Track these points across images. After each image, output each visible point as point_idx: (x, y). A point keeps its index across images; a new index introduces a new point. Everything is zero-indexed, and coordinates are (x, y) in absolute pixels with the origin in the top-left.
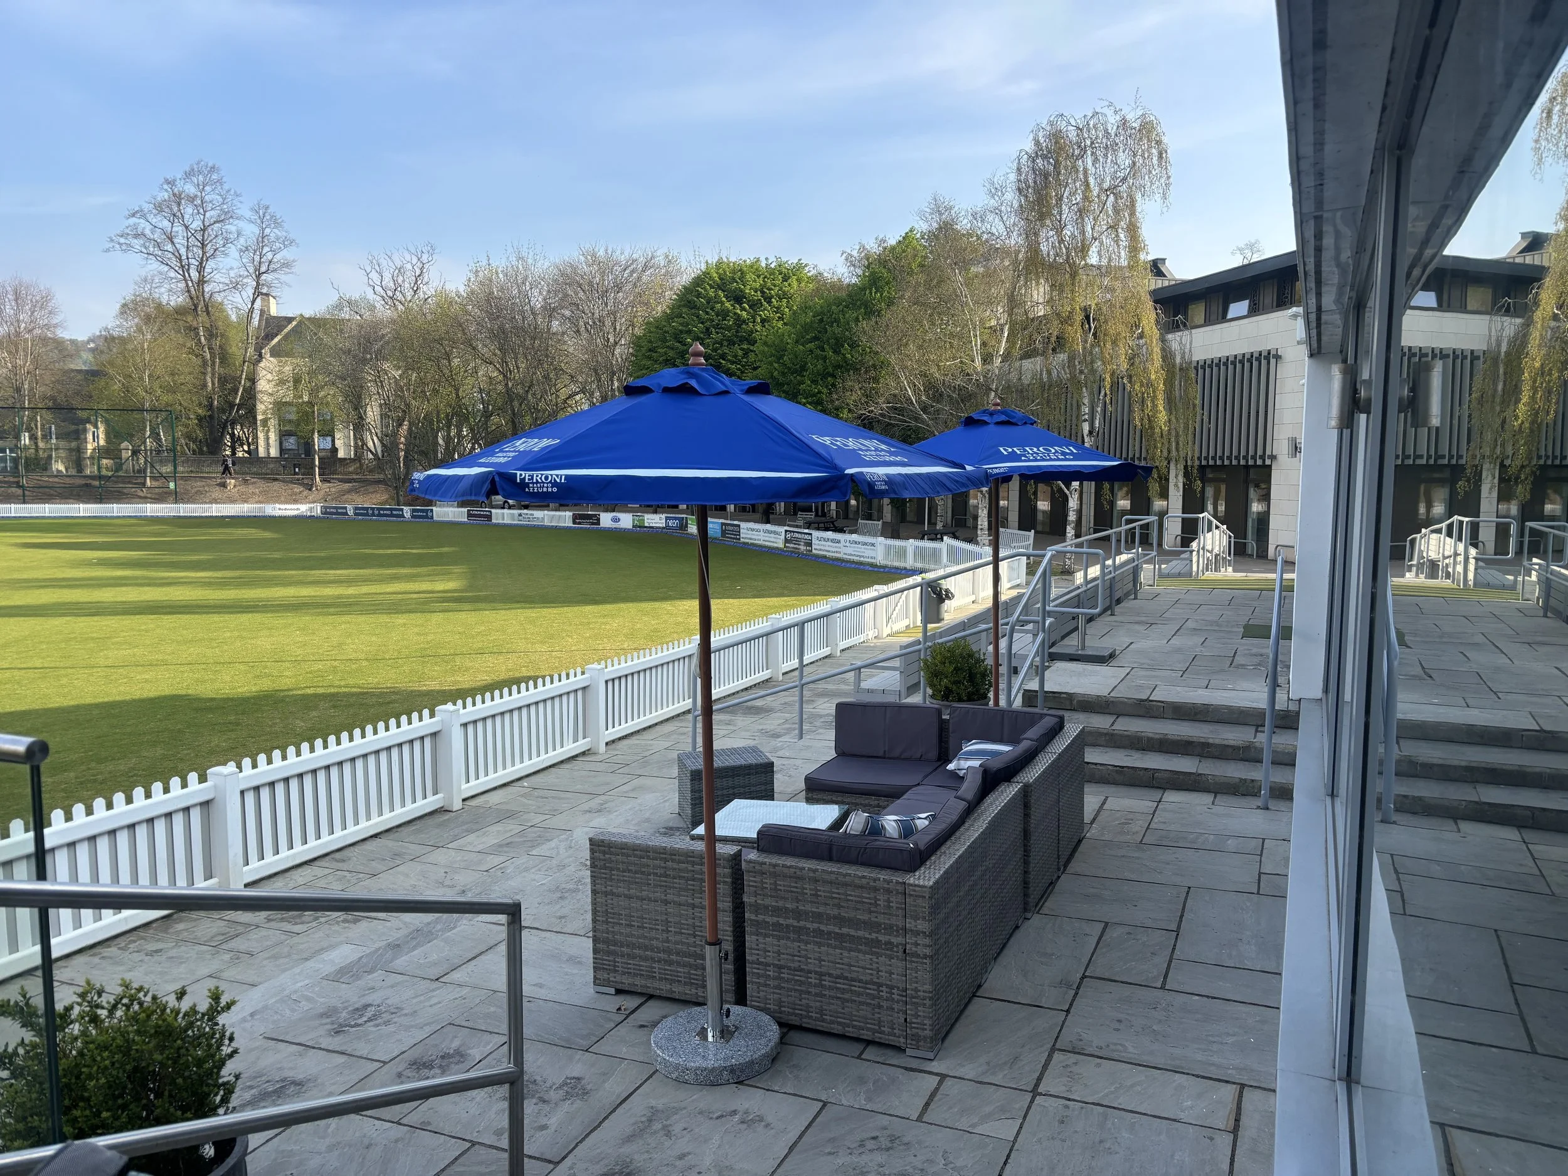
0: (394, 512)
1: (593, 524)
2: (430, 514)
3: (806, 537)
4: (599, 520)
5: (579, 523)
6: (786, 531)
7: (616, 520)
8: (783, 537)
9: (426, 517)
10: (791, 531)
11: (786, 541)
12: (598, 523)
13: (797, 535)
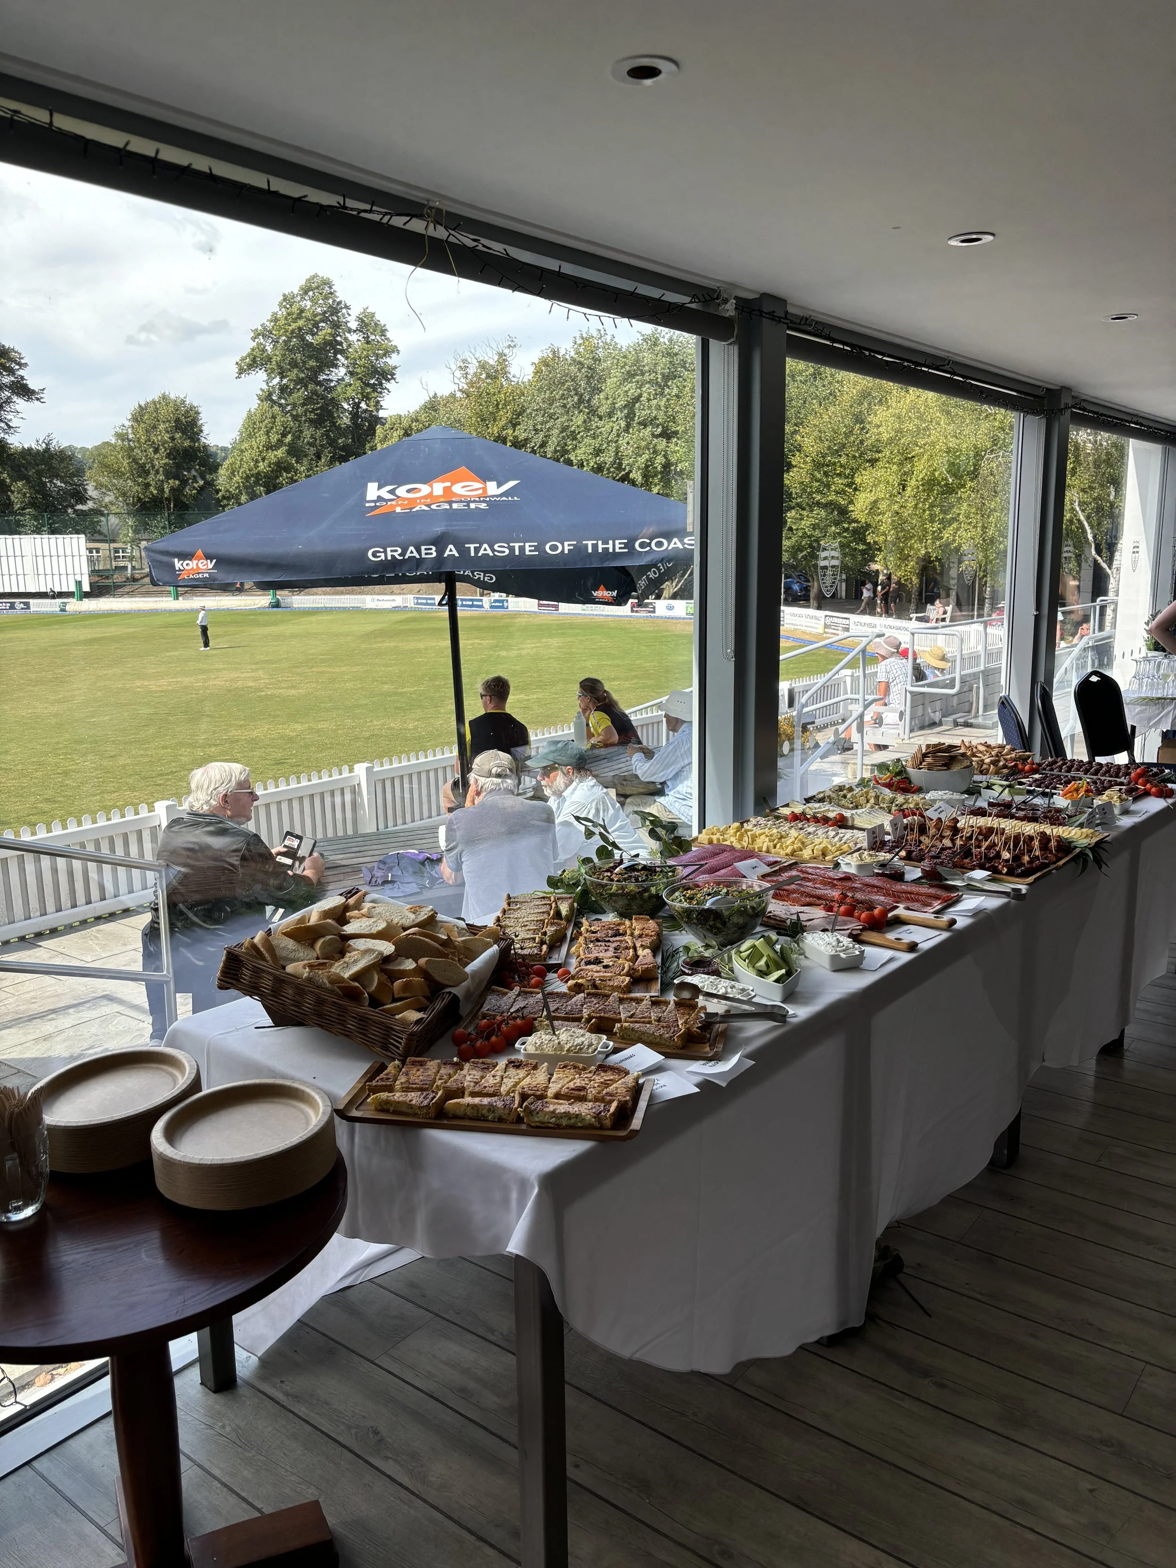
0: (475, 603)
1: (650, 612)
2: (506, 604)
3: (844, 621)
4: (654, 608)
5: (637, 612)
6: (826, 616)
7: (670, 608)
8: (822, 622)
9: (502, 607)
10: (830, 616)
11: (826, 626)
12: (654, 612)
13: (836, 620)
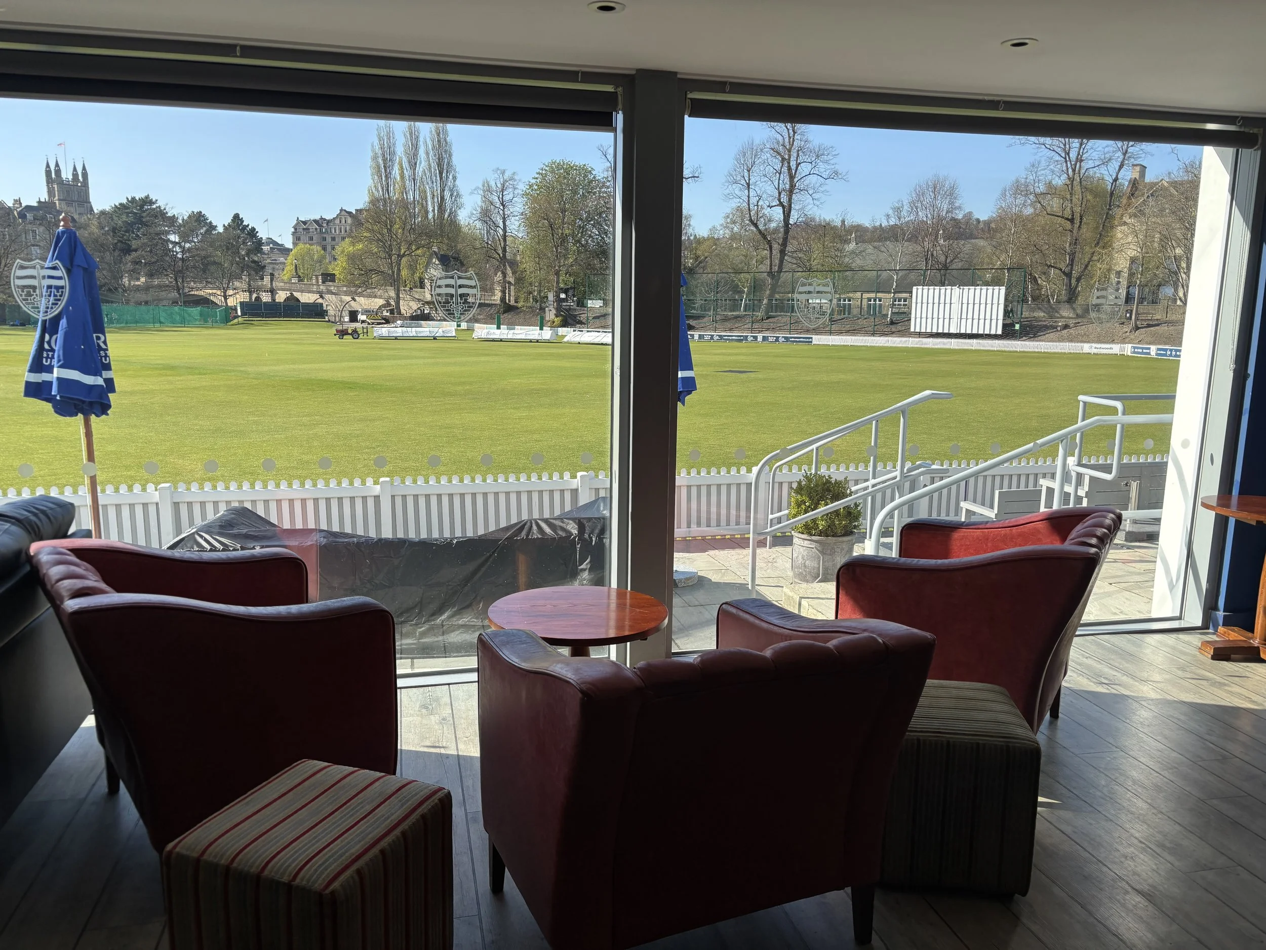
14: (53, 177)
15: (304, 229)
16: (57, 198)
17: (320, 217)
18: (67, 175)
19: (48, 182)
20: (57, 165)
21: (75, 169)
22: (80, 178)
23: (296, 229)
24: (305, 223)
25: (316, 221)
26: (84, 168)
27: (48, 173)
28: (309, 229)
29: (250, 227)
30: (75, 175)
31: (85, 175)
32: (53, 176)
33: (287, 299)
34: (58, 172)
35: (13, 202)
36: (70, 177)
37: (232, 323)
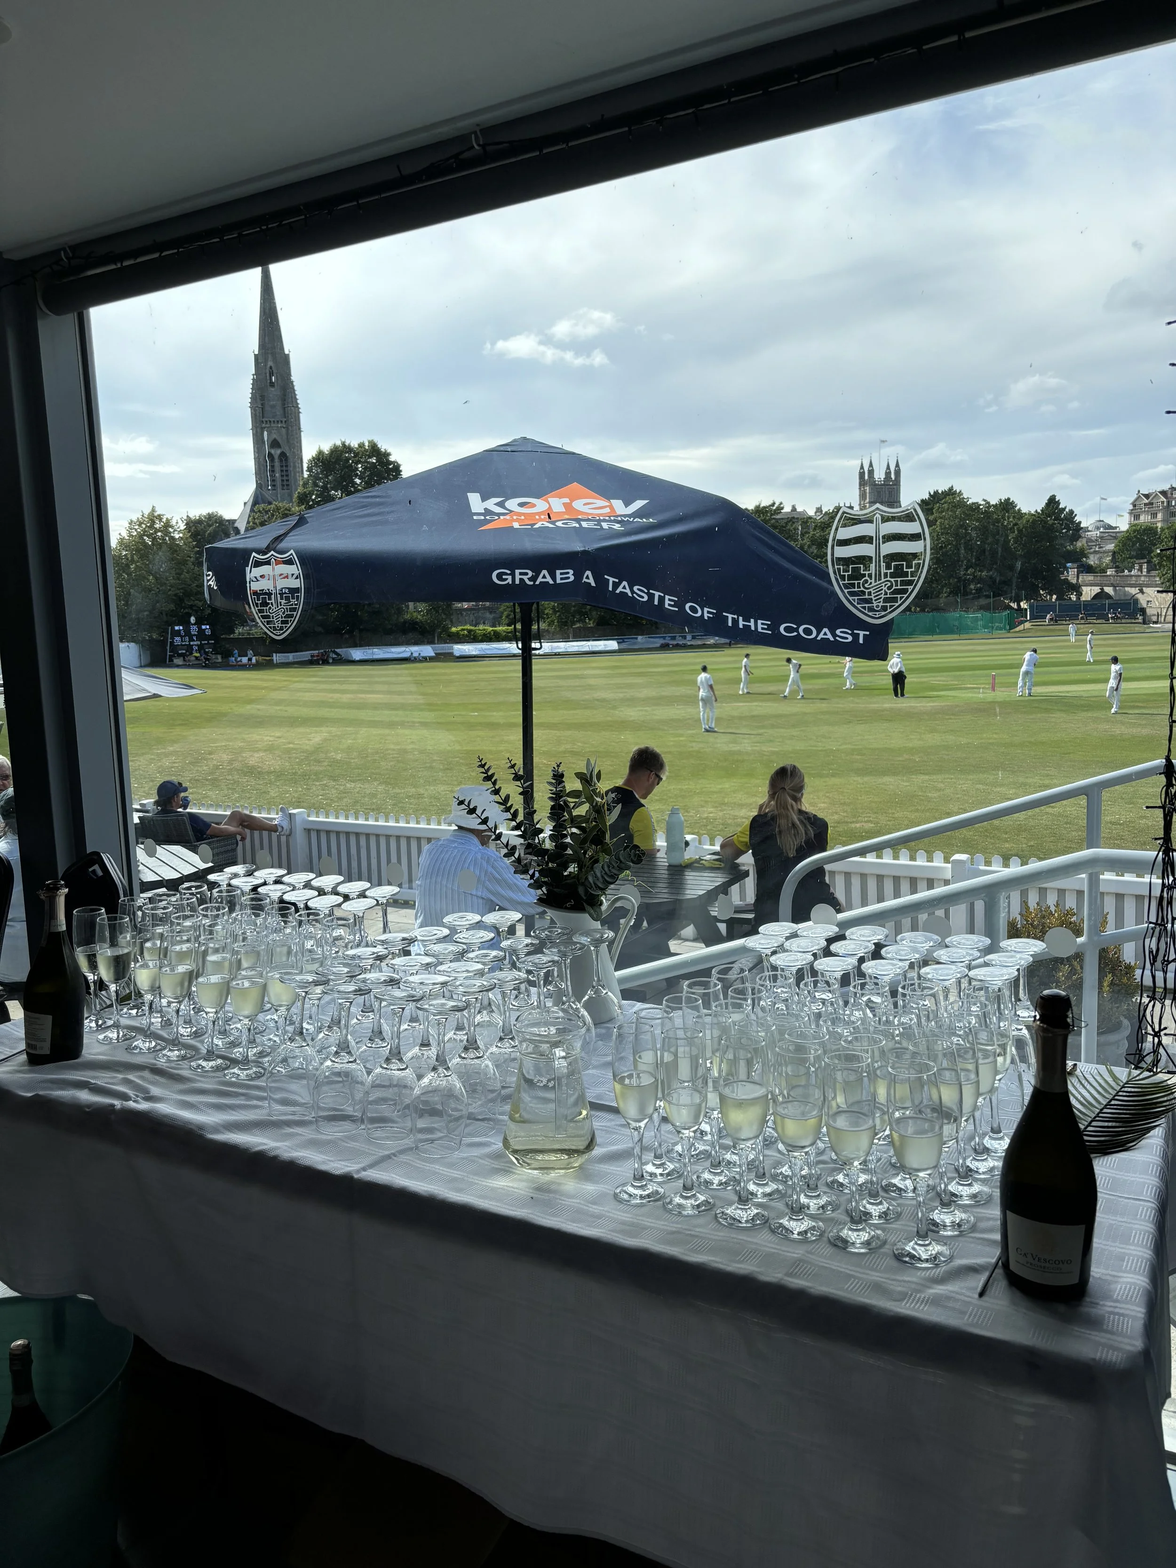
14: (865, 479)
15: (1145, 504)
16: (868, 500)
17: (1169, 486)
18: (879, 475)
19: (860, 485)
20: (871, 465)
21: (888, 467)
22: (893, 476)
23: (1134, 506)
24: (1147, 496)
25: (1164, 493)
26: (897, 465)
27: (862, 475)
28: (1152, 504)
29: (1067, 510)
30: (888, 474)
31: (898, 472)
32: (866, 477)
33: (1097, 597)
34: (871, 472)
35: (815, 510)
36: (883, 476)
37: (1017, 629)
